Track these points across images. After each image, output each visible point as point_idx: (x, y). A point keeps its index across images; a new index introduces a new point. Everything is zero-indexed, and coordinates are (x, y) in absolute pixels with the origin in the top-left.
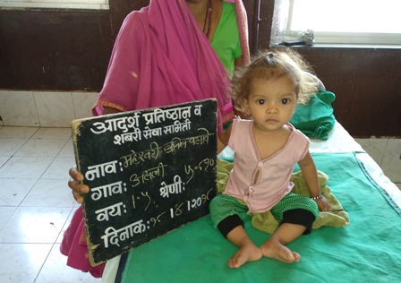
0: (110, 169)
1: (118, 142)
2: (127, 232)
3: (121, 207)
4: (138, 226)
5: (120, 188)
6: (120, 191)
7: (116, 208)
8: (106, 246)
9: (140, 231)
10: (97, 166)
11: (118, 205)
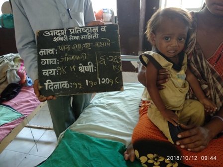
0: (51, 52)
1: (55, 41)
2: (58, 85)
5: (55, 62)
7: (53, 71)
8: (47, 89)
9: (66, 87)
10: (45, 50)
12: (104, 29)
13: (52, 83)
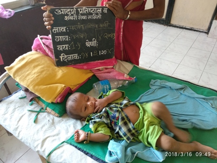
0: (63, 30)
1: (66, 19)
2: (70, 57)
3: (68, 46)
4: (76, 56)
5: (67, 38)
6: (67, 39)
7: (66, 46)
8: (62, 60)
9: (76, 58)
10: (57, 28)
11: (67, 45)
12: (105, 11)
13: (66, 56)
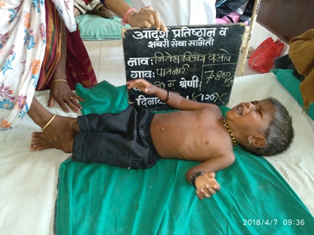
1: (151, 46)
5: (150, 75)
8: (139, 104)
10: (135, 59)
12: (223, 32)
13: (145, 99)
